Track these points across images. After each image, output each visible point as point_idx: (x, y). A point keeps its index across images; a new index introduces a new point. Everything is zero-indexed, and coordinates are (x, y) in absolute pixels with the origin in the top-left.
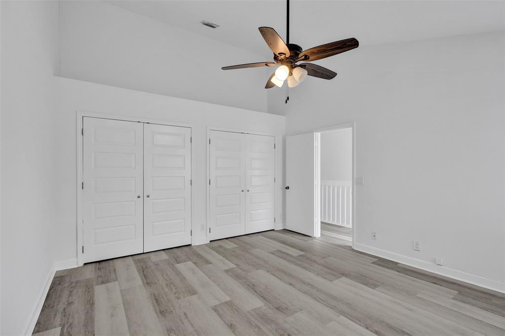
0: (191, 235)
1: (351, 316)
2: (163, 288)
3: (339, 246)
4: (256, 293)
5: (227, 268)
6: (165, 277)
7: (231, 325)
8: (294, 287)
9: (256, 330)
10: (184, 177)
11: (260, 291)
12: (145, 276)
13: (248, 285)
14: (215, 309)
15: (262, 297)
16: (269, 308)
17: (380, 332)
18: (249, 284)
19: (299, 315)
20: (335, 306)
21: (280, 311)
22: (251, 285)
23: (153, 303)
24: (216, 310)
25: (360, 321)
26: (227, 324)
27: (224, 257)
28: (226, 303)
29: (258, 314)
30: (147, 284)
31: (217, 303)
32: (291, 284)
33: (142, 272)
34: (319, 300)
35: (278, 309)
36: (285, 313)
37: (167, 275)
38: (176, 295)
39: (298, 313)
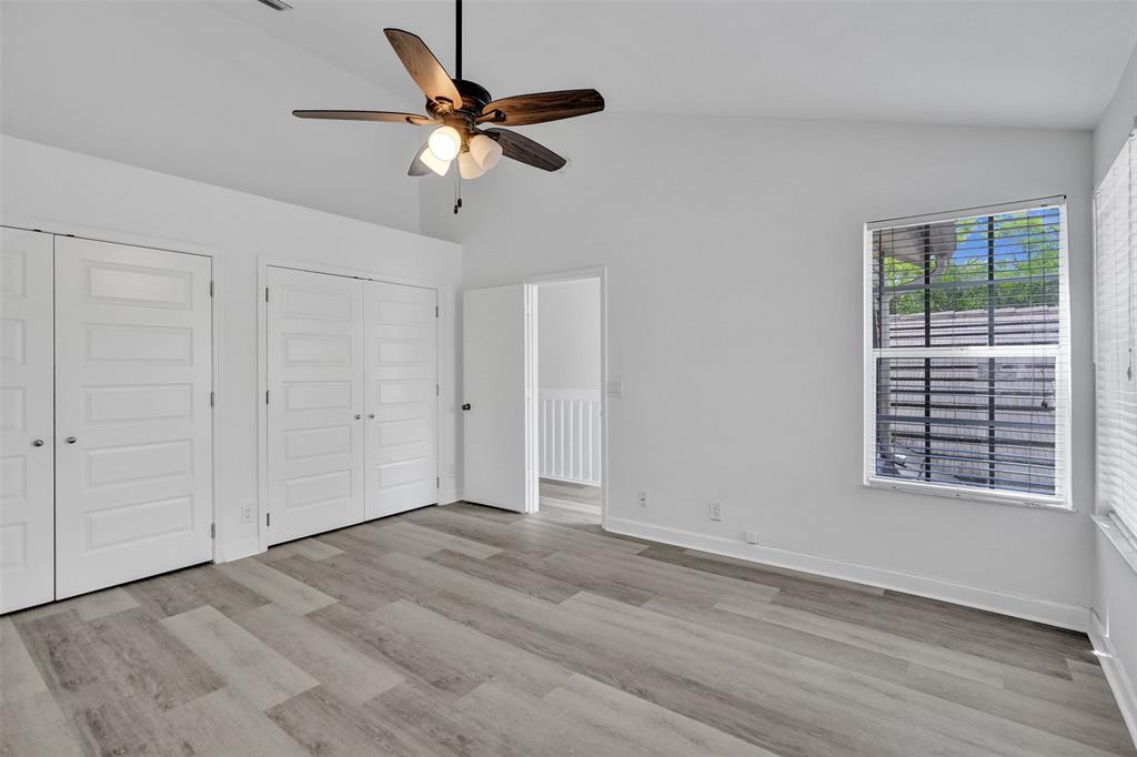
0: (213, 536)
1: (593, 670)
2: (116, 690)
3: (577, 527)
4: (387, 659)
5: (311, 608)
6: (127, 658)
7: (318, 746)
8: (477, 629)
9: (384, 743)
10: (191, 385)
11: (395, 651)
12: (58, 666)
13: (367, 641)
14: (276, 716)
15: (401, 663)
16: (414, 687)
17: (647, 691)
18: (368, 638)
19: (486, 689)
20: (562, 655)
21: (443, 688)
22: (376, 640)
23: (82, 735)
24: (277, 718)
25: (610, 677)
26: (309, 746)
27: (305, 582)
28: (307, 694)
29: (388, 706)
30: (65, 685)
31: (282, 698)
32: (469, 623)
33: (45, 657)
34: (530, 647)
35: (436, 684)
36: (453, 691)
37: (132, 651)
38: (160, 700)
39: (483, 686)
